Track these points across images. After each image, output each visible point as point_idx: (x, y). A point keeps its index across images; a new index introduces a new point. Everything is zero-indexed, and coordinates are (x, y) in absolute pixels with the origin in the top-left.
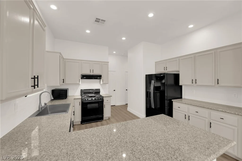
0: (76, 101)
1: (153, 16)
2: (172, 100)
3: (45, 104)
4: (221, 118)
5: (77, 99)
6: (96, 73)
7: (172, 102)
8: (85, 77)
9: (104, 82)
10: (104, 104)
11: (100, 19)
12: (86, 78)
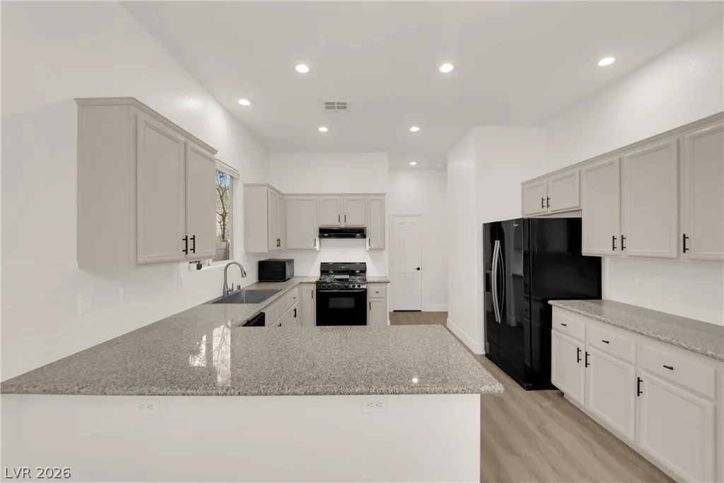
0: (304, 288)
1: (451, 72)
2: (550, 302)
3: (239, 287)
4: (664, 366)
5: (307, 283)
6: (353, 222)
7: (551, 306)
8: (327, 233)
9: (373, 246)
10: (369, 300)
11: (334, 103)
12: (330, 237)
